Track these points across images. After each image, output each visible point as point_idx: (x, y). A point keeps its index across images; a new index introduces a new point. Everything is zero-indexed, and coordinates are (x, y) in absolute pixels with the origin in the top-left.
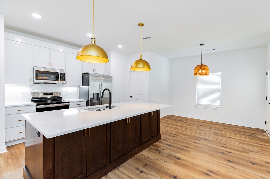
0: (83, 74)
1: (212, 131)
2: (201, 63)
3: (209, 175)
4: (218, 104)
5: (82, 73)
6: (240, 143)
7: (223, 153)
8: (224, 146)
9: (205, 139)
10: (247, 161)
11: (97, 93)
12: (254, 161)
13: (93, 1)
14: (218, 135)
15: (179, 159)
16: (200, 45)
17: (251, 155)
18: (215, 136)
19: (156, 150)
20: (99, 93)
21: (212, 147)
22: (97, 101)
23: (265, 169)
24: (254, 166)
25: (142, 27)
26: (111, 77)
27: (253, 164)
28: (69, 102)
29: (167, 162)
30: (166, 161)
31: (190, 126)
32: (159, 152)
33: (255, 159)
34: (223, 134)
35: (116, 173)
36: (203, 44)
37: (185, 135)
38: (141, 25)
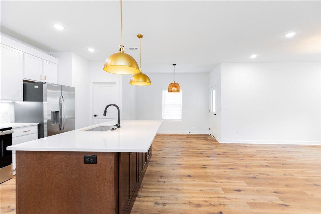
0: (25, 83)
1: (181, 140)
2: (174, 81)
3: (205, 168)
4: (180, 118)
5: (24, 81)
6: (204, 145)
7: (201, 153)
8: (198, 149)
9: (183, 147)
10: (216, 154)
11: (56, 112)
12: (219, 153)
13: (121, 1)
14: (188, 143)
15: (181, 165)
16: (173, 65)
17: (215, 150)
18: (187, 144)
19: (157, 164)
20: (60, 112)
21: (193, 151)
22: (56, 123)
23: (225, 156)
24: (220, 155)
25: (141, 38)
26: (73, 89)
27: (219, 155)
28: (11, 128)
29: (175, 169)
30: (173, 169)
31: (164, 140)
32: (162, 165)
33: (218, 152)
34: (191, 142)
35: (143, 191)
36: (175, 65)
37: (167, 148)
38: (140, 36)
